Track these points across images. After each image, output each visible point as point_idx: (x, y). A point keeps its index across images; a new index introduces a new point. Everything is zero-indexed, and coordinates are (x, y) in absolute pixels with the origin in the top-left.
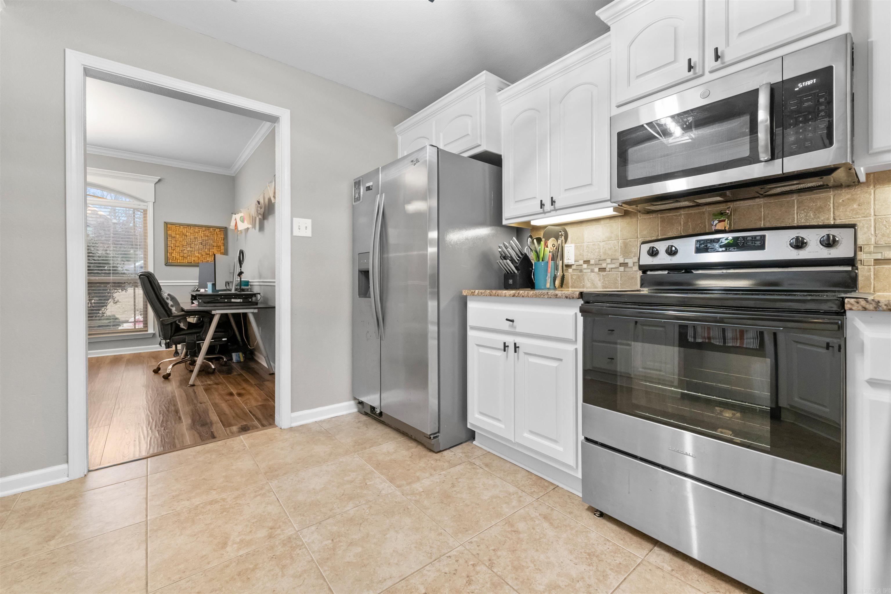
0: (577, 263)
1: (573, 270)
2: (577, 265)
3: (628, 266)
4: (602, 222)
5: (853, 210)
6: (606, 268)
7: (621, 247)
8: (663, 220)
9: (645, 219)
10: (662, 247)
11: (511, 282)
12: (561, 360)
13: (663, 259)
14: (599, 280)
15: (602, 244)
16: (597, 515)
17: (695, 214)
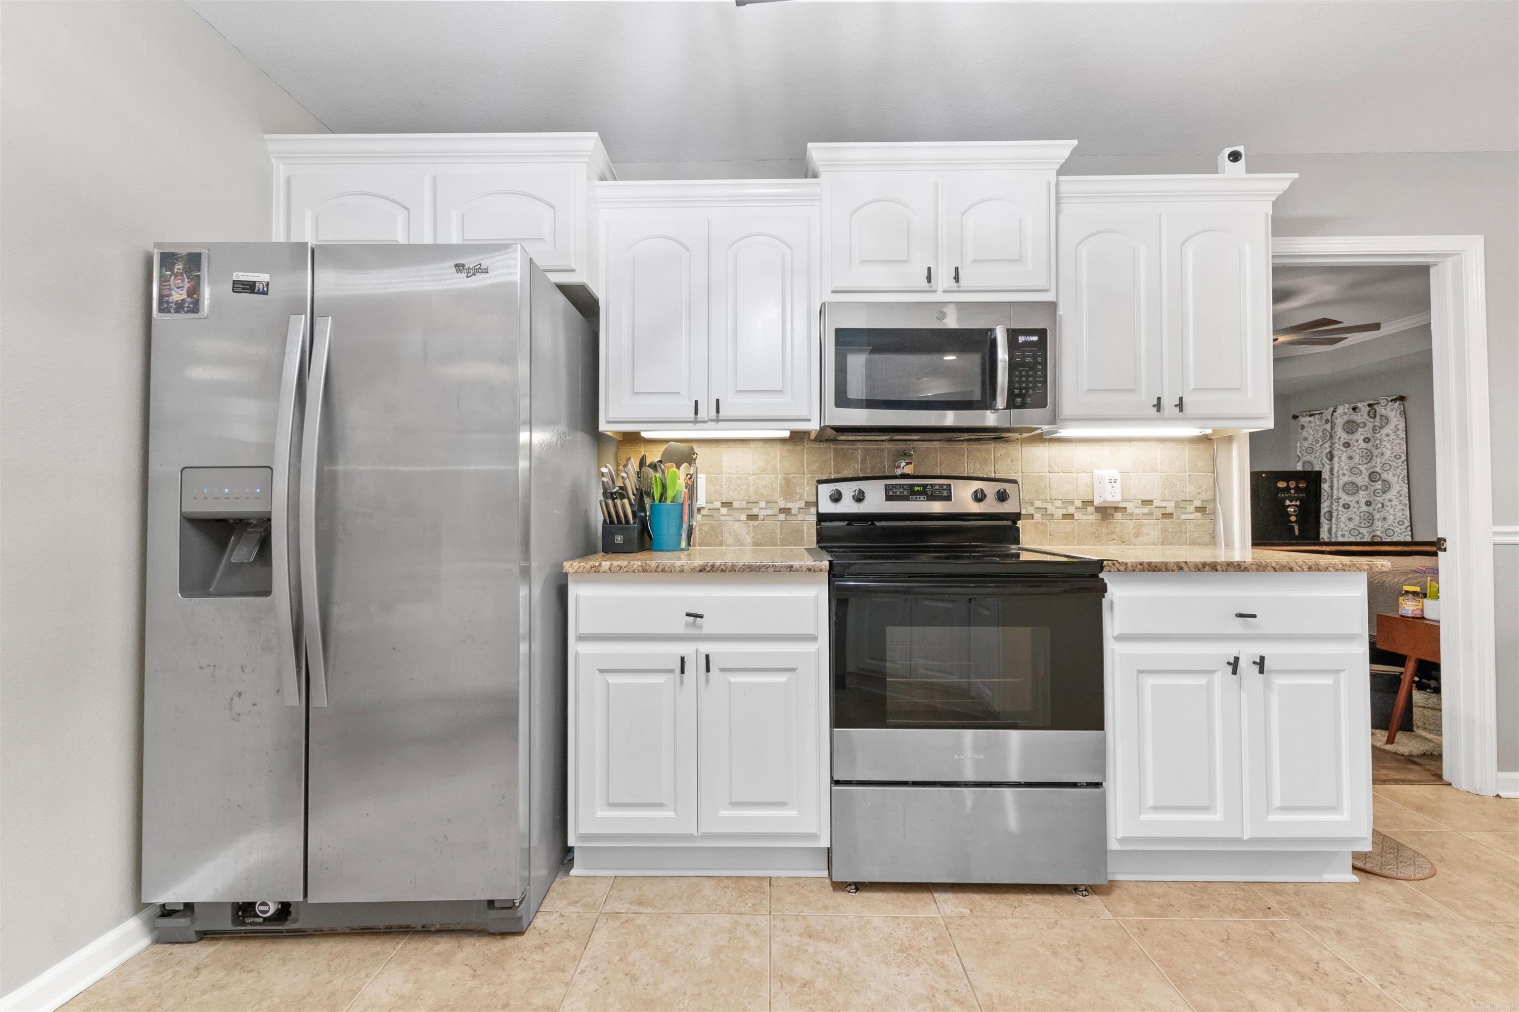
0: (711, 506)
1: (703, 516)
2: (709, 509)
3: (790, 512)
4: (752, 445)
5: (1007, 465)
6: (758, 516)
7: (781, 484)
8: (837, 453)
9: (814, 448)
10: (848, 490)
11: (619, 539)
12: (793, 670)
13: (847, 506)
14: (748, 533)
15: (751, 478)
16: (852, 891)
17: (874, 449)
